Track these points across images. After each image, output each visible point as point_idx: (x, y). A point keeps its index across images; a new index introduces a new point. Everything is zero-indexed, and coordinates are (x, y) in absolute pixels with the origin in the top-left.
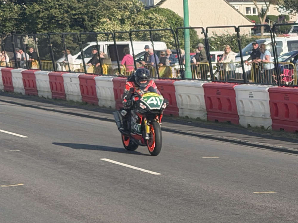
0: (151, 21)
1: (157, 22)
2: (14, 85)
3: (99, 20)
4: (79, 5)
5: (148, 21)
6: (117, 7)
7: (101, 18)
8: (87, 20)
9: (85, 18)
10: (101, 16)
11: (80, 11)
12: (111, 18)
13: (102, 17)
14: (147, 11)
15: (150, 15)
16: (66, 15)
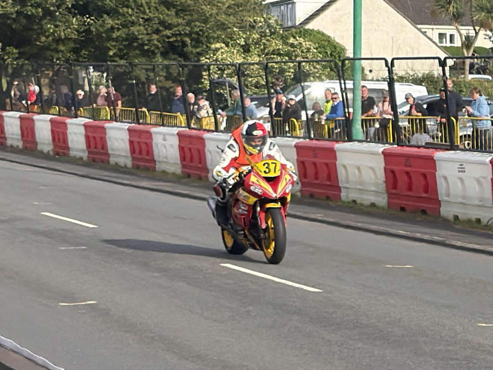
0: (292, 49)
1: (302, 52)
2: (70, 145)
3: (209, 45)
4: (177, 20)
5: (288, 48)
6: (238, 25)
7: (212, 41)
8: (189, 45)
9: (187, 41)
10: (212, 39)
11: (179, 31)
12: (229, 43)
13: (214, 40)
14: (286, 33)
15: (292, 40)
16: (155, 37)
